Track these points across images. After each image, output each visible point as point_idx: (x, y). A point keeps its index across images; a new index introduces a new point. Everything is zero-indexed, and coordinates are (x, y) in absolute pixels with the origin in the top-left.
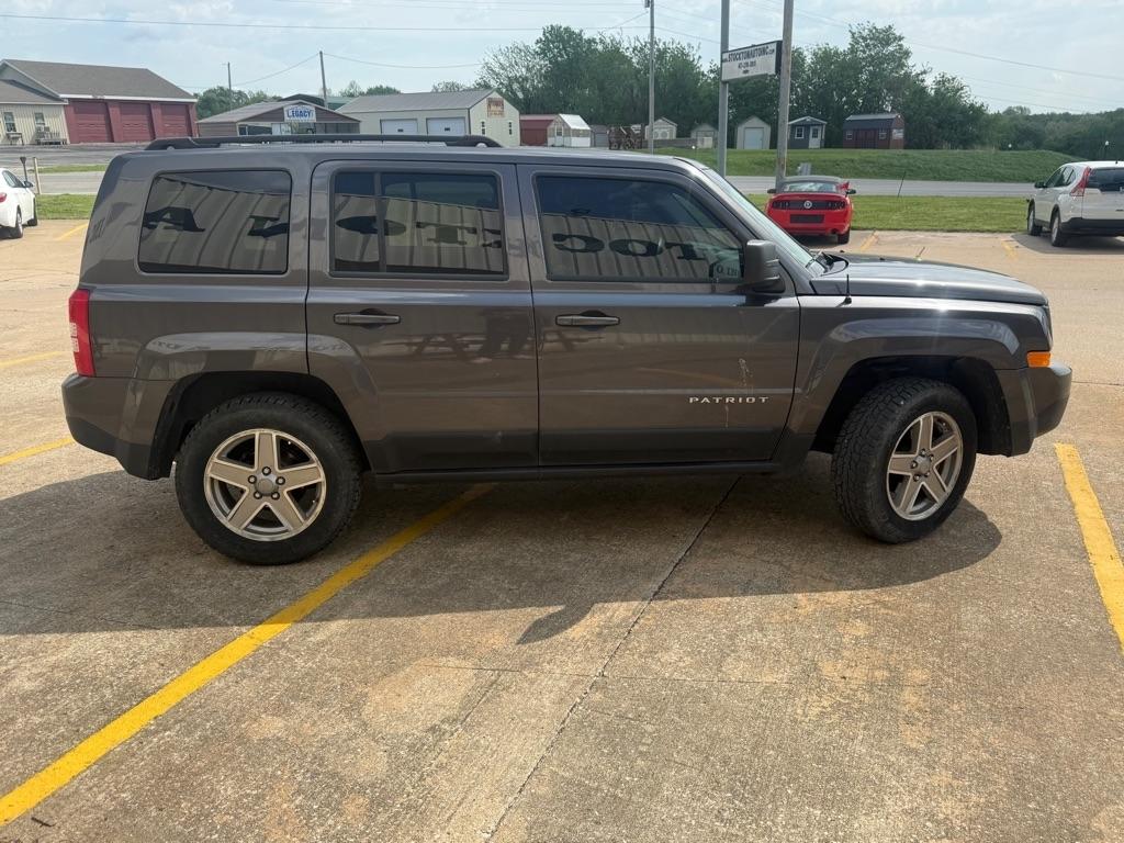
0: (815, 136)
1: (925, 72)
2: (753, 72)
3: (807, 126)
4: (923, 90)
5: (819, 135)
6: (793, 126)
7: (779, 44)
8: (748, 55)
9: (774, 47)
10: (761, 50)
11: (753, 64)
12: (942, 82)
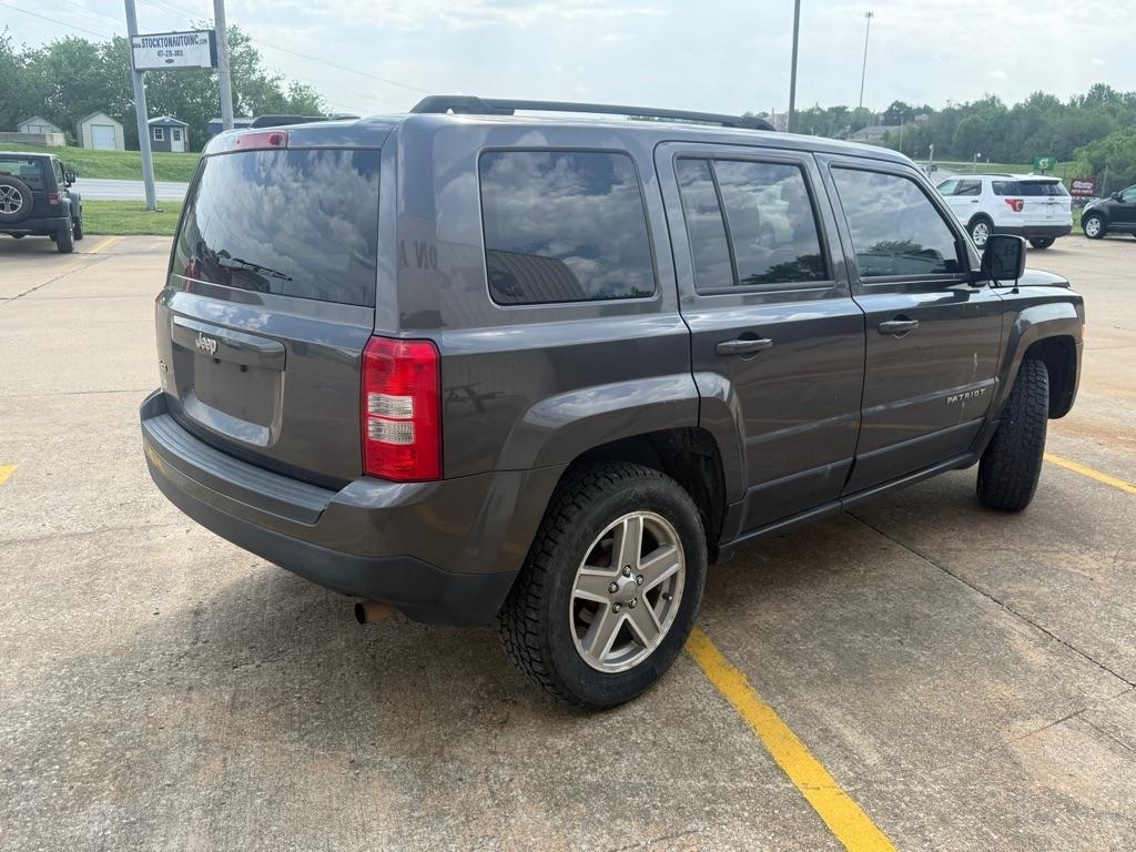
0: (177, 138)
1: (278, 78)
2: (178, 62)
3: (167, 127)
4: (279, 97)
5: (181, 137)
6: (151, 126)
7: (212, 34)
8: (170, 43)
9: (206, 36)
10: (190, 38)
11: (178, 53)
12: (297, 89)
